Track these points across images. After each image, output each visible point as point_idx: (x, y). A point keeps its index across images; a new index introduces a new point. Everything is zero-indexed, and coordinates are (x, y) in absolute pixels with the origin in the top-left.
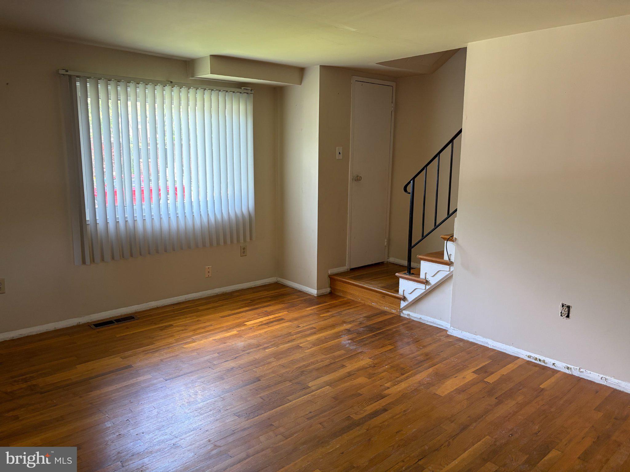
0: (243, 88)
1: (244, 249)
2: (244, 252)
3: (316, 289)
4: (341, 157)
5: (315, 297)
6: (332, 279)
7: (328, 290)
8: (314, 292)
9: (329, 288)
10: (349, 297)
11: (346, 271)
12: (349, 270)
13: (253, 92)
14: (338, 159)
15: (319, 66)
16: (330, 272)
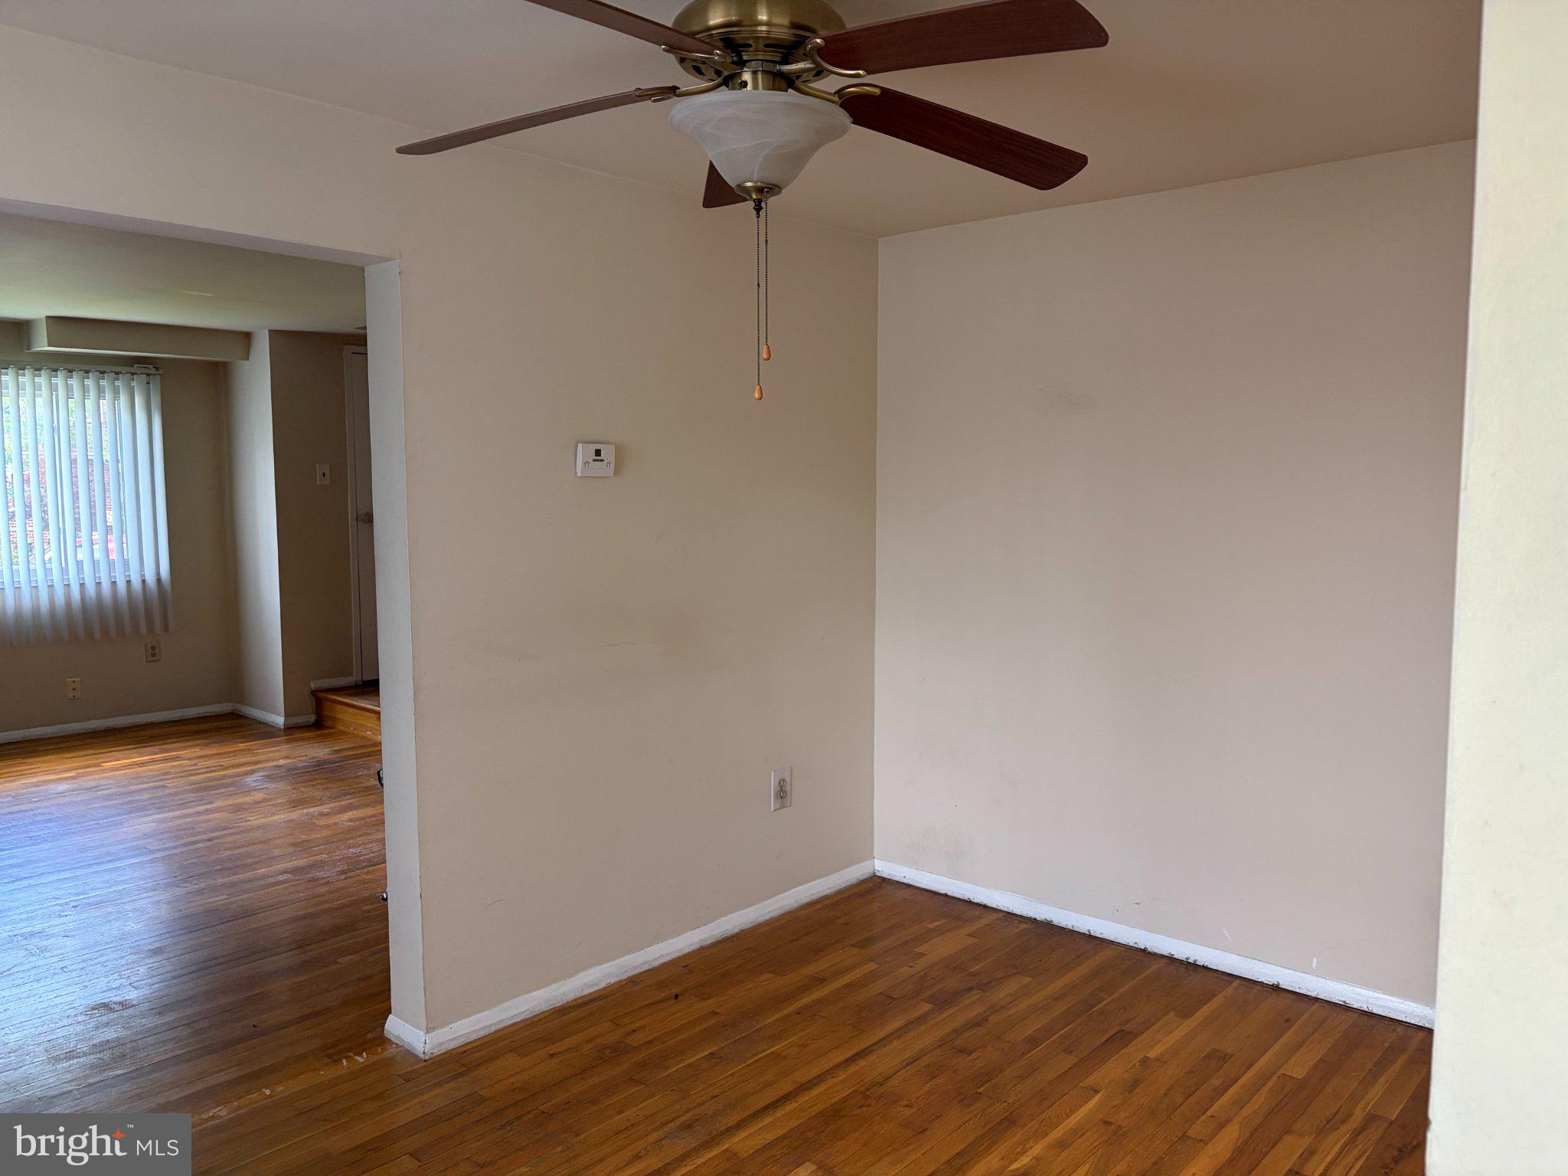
0: (135, 366)
1: (153, 648)
2: (153, 655)
3: (283, 713)
4: (327, 481)
5: (280, 729)
6: (319, 699)
7: (312, 718)
8: (279, 720)
9: (312, 715)
10: (341, 728)
11: (353, 684)
12: (360, 683)
13: (161, 372)
14: (321, 485)
15: (267, 331)
16: (313, 685)
